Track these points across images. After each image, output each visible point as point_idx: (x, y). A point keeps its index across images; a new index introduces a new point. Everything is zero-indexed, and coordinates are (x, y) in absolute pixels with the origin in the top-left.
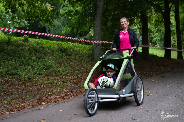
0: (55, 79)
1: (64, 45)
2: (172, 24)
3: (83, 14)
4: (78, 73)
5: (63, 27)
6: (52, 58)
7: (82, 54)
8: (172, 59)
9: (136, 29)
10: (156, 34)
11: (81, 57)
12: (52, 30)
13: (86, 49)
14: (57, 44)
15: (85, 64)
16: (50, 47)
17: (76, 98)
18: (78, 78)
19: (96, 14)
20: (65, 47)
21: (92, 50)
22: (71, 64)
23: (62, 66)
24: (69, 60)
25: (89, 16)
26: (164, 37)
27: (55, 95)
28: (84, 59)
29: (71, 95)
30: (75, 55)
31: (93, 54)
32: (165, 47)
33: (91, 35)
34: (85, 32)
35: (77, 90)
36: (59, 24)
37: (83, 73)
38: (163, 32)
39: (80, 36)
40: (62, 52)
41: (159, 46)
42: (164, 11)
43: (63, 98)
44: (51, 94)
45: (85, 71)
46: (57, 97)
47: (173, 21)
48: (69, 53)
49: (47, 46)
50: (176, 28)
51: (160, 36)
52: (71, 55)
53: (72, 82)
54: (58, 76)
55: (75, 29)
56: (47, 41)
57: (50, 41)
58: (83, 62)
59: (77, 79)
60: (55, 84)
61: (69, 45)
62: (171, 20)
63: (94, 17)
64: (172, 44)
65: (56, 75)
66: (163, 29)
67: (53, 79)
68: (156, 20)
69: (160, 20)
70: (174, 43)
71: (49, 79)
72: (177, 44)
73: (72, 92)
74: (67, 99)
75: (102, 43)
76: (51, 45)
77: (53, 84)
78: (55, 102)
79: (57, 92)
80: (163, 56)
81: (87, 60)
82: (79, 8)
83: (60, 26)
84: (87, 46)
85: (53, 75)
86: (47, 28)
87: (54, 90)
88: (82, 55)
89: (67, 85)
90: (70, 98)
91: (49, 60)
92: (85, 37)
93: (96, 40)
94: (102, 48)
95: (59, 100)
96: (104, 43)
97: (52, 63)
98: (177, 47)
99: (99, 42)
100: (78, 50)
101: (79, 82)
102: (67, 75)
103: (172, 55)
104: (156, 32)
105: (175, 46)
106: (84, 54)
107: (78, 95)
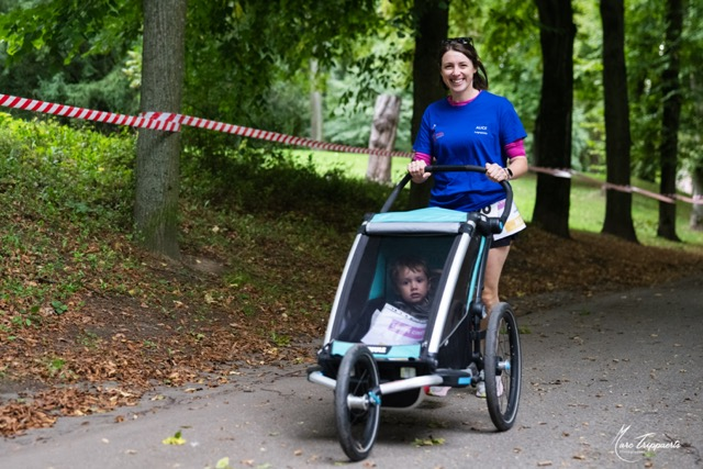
2: (585, 37)
4: (41, 292)
7: (72, 184)
8: (576, 232)
9: (381, 58)
13: (97, 157)
15: (83, 241)
17: (10, 444)
18: (35, 321)
21: (130, 165)
26: (535, 110)
28: (81, 215)
30: (29, 187)
31: (134, 184)
32: (539, 164)
34: (100, 57)
35: (21, 396)
37: (68, 297)
38: (533, 82)
39: (68, 81)
45: (79, 283)
47: (588, 21)
50: (605, 63)
52: (7, 185)
58: (76, 232)
59: (27, 327)
62: (577, 19)
64: (577, 147)
66: (532, 64)
68: (494, 13)
69: (519, 13)
70: (590, 143)
72: (603, 153)
75: (188, 127)
81: (97, 218)
84: (104, 140)
88: (71, 190)
92: (93, 86)
93: (152, 108)
94: (189, 156)
96: (196, 127)
98: (603, 168)
99: (171, 118)
100: (51, 159)
101: (41, 346)
103: (573, 211)
105: (594, 159)
107: (25, 428)
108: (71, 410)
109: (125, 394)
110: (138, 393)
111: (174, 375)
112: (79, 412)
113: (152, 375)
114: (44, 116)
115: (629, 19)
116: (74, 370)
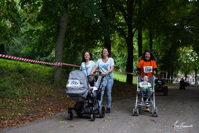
0: (10, 102)
1: (23, 66)
2: (135, 49)
3: (45, 33)
4: (36, 96)
5: (23, 47)
6: (9, 79)
8: (134, 84)
9: (99, 53)
10: (119, 59)
11: (40, 79)
12: (11, 48)
13: (47, 71)
14: (15, 64)
15: (44, 86)
16: (7, 66)
17: (31, 123)
18: (36, 101)
19: (58, 35)
20: (24, 68)
21: (53, 72)
22: (28, 86)
23: (19, 88)
24: (27, 82)
25: (51, 36)
26: (126, 62)
27: (8, 120)
28: (44, 81)
29: (27, 120)
30: (34, 76)
31: (54, 76)
32: (127, 72)
33: (52, 56)
34: (47, 52)
35: (33, 114)
36: (19, 42)
37: (42, 96)
38: (126, 57)
39: (41, 57)
40: (20, 73)
41: (121, 71)
42: (127, 36)
43: (17, 123)
44: (5, 118)
45: (43, 94)
46: (11, 121)
47: (136, 46)
48: (27, 75)
49: (3, 66)
50: (139, 54)
51: (123, 61)
52: (30, 76)
53: (29, 105)
54: (13, 98)
55: (36, 50)
56: (4, 60)
57: (7, 60)
58: (43, 85)
59: (34, 102)
60: (10, 108)
61: (28, 66)
62: (134, 45)
63: (56, 38)
64: (134, 69)
65: (12, 97)
66: (126, 54)
67: (8, 101)
68: (119, 44)
69: (123, 45)
71: (3, 101)
73: (28, 116)
74: (22, 123)
75: (63, 65)
76: (8, 64)
77: (8, 108)
78: (8, 127)
79: (11, 116)
80: (125, 81)
81: (47, 82)
82: (41, 27)
83: (20, 45)
84: (48, 68)
85: (8, 98)
86: (5, 46)
87: (9, 114)
88: (42, 77)
89: (23, 109)
90: (25, 123)
91: (5, 81)
92: (46, 58)
93: (57, 62)
94: (64, 71)
95: (13, 125)
96: (65, 65)
97: (8, 85)
99: (60, 64)
100: (38, 71)
101: (37, 105)
102: (24, 98)
103: (133, 81)
104: (119, 57)
106: (44, 76)
107: (34, 120)
108: (43, 117)
109: (53, 114)
110: (55, 114)
111: (62, 110)
112: (44, 117)
113: (57, 110)
114: (37, 63)
115: (143, 46)
116: (43, 110)
